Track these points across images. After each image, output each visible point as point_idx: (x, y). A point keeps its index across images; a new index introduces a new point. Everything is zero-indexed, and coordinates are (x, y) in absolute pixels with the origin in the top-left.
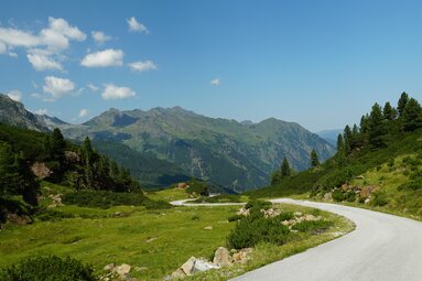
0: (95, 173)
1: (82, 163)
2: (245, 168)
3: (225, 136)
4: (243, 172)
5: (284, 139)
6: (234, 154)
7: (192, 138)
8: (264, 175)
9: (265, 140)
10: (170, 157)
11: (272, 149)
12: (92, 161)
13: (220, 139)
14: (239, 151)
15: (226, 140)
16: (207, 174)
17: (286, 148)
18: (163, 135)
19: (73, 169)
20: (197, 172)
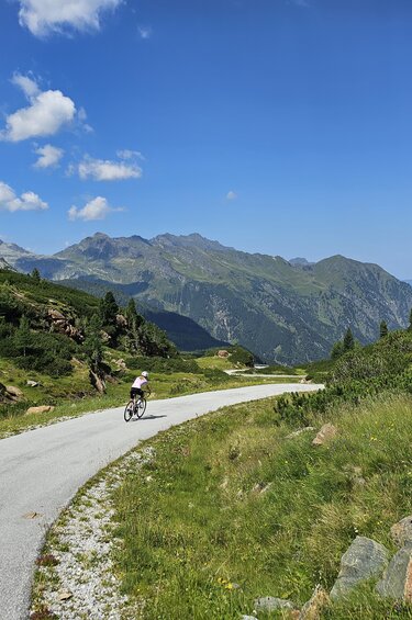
0: (141, 338)
1: (129, 328)
2: (293, 329)
3: (265, 281)
4: (290, 335)
5: (356, 289)
6: (278, 308)
7: (216, 281)
8: (321, 340)
9: (325, 288)
10: (183, 308)
11: (335, 302)
12: (138, 324)
13: (257, 285)
14: (285, 303)
15: (267, 287)
16: (236, 334)
17: (357, 302)
18: (174, 275)
19: (125, 334)
20: (222, 332)
